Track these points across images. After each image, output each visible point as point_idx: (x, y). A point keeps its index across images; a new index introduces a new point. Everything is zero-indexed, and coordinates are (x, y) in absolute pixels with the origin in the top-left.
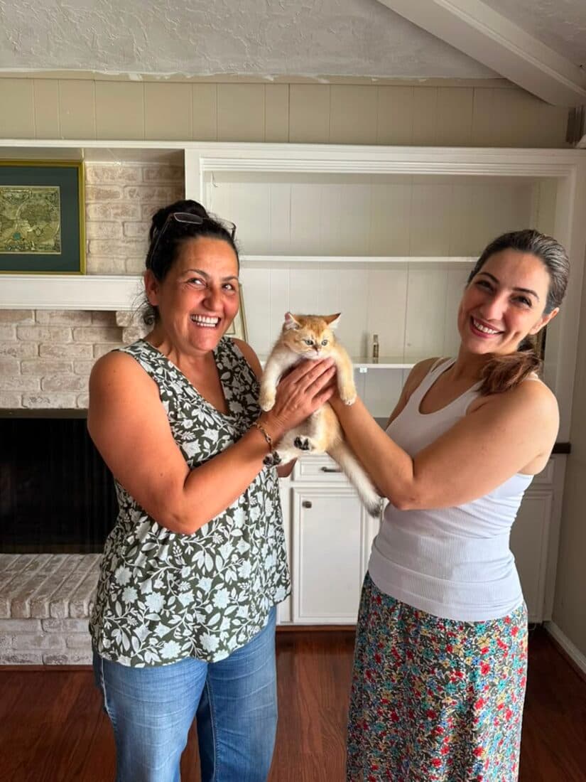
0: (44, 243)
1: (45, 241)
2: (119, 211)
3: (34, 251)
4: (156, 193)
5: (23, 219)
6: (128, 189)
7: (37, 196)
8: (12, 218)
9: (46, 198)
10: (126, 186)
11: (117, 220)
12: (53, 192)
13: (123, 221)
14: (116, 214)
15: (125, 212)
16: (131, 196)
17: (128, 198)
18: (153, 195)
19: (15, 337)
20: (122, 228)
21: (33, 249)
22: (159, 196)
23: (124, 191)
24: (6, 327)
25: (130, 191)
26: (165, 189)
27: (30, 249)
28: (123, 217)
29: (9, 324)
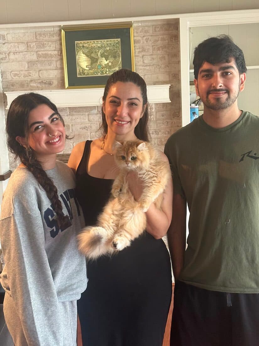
0: (113, 69)
1: (113, 68)
2: (141, 50)
3: (108, 74)
4: (160, 39)
5: (102, 57)
6: (145, 38)
7: (109, 45)
8: (96, 58)
9: (114, 45)
10: (144, 37)
11: (140, 55)
12: (117, 42)
13: (142, 55)
14: (139, 52)
15: (144, 50)
16: (147, 42)
17: (145, 42)
18: (158, 40)
19: (87, 120)
20: (142, 59)
21: (107, 73)
22: (161, 40)
23: (143, 39)
24: (82, 115)
25: (146, 39)
26: (165, 36)
27: (106, 73)
28: (143, 53)
29: (84, 113)
